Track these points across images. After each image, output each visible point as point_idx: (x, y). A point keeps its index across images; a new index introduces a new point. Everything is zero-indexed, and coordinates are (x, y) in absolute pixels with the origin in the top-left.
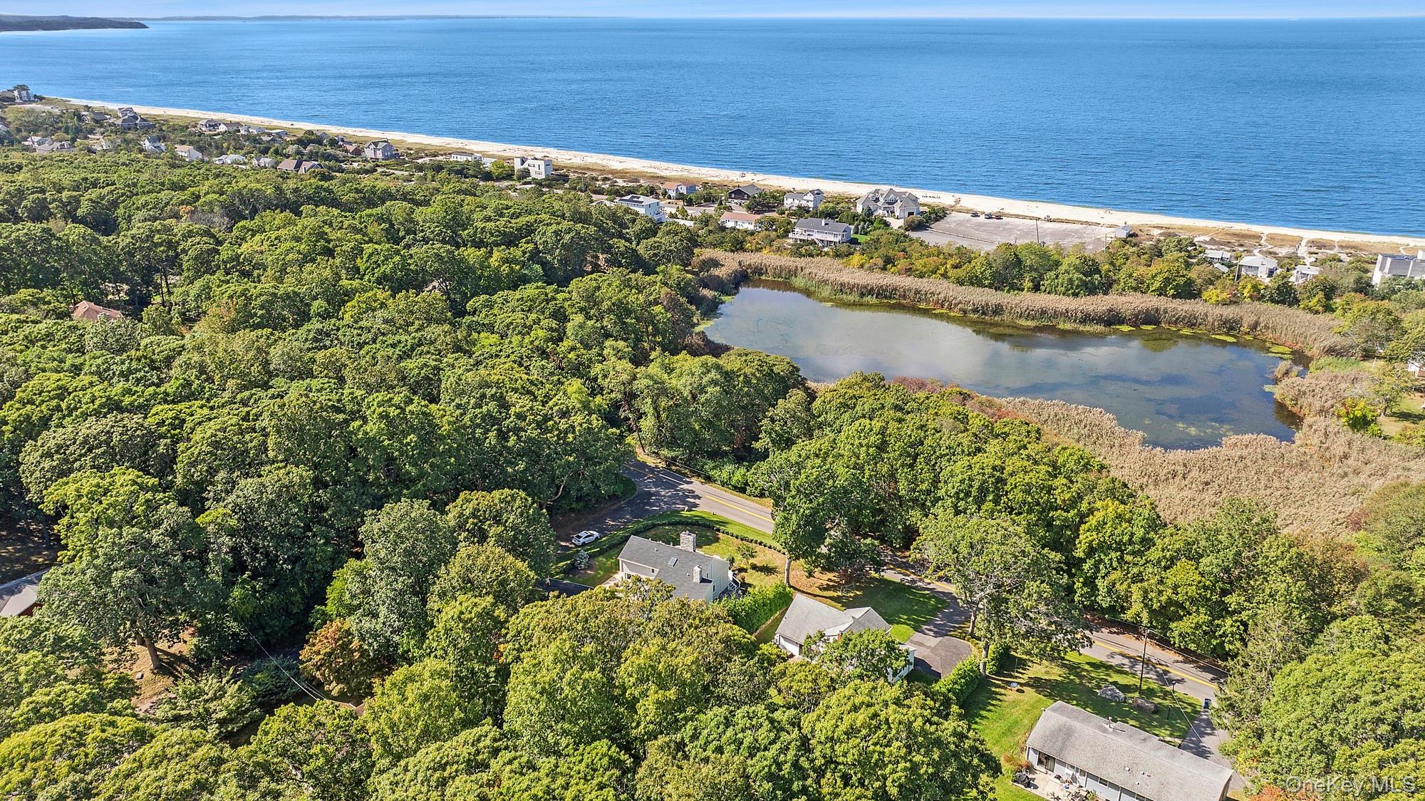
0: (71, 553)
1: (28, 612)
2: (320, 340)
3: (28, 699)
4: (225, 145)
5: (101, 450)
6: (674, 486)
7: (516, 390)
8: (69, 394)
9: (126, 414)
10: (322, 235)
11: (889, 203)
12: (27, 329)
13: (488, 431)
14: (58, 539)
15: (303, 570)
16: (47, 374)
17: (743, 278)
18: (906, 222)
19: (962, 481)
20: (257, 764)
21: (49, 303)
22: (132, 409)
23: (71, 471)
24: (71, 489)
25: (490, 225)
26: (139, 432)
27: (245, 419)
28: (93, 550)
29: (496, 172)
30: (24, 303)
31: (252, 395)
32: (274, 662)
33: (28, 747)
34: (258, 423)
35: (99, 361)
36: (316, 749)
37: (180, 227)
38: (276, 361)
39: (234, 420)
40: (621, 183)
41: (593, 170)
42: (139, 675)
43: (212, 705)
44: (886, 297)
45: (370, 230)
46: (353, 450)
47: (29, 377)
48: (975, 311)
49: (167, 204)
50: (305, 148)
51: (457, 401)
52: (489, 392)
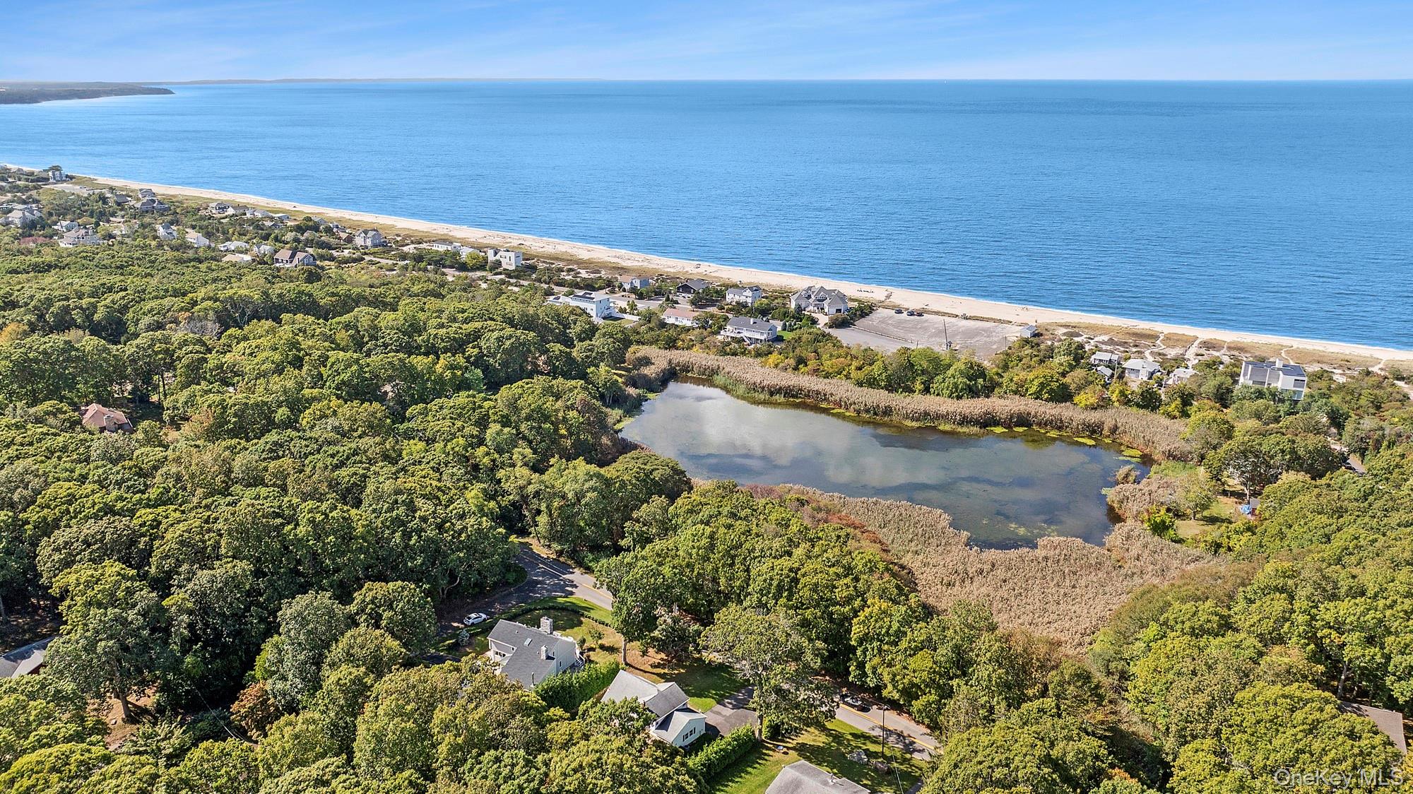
0: (69, 627)
1: (36, 671)
2: (275, 452)
3: (35, 733)
4: (231, 231)
5: (97, 546)
6: (557, 577)
7: (424, 496)
8: (76, 500)
9: (117, 517)
10: (294, 345)
11: (819, 300)
12: (48, 442)
13: (393, 533)
14: (60, 615)
15: (241, 642)
16: (60, 483)
17: (672, 374)
18: (831, 319)
19: (765, 581)
20: (181, 779)
21: (65, 412)
22: (120, 513)
23: (73, 562)
24: (72, 578)
25: (442, 331)
26: (125, 532)
27: (207, 522)
28: (86, 625)
29: (471, 263)
30: (47, 413)
31: (214, 501)
32: (214, 713)
33: (34, 764)
34: (216, 525)
35: (101, 471)
36: (223, 771)
37: (178, 335)
38: (237, 472)
39: (197, 524)
40: (584, 274)
41: (561, 260)
42: (113, 722)
43: (163, 744)
44: (793, 396)
45: (338, 336)
46: (286, 548)
47: (47, 484)
48: (867, 411)
49: (169, 310)
50: (302, 234)
51: (374, 506)
52: (401, 498)
